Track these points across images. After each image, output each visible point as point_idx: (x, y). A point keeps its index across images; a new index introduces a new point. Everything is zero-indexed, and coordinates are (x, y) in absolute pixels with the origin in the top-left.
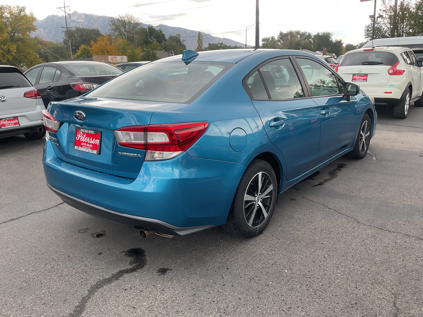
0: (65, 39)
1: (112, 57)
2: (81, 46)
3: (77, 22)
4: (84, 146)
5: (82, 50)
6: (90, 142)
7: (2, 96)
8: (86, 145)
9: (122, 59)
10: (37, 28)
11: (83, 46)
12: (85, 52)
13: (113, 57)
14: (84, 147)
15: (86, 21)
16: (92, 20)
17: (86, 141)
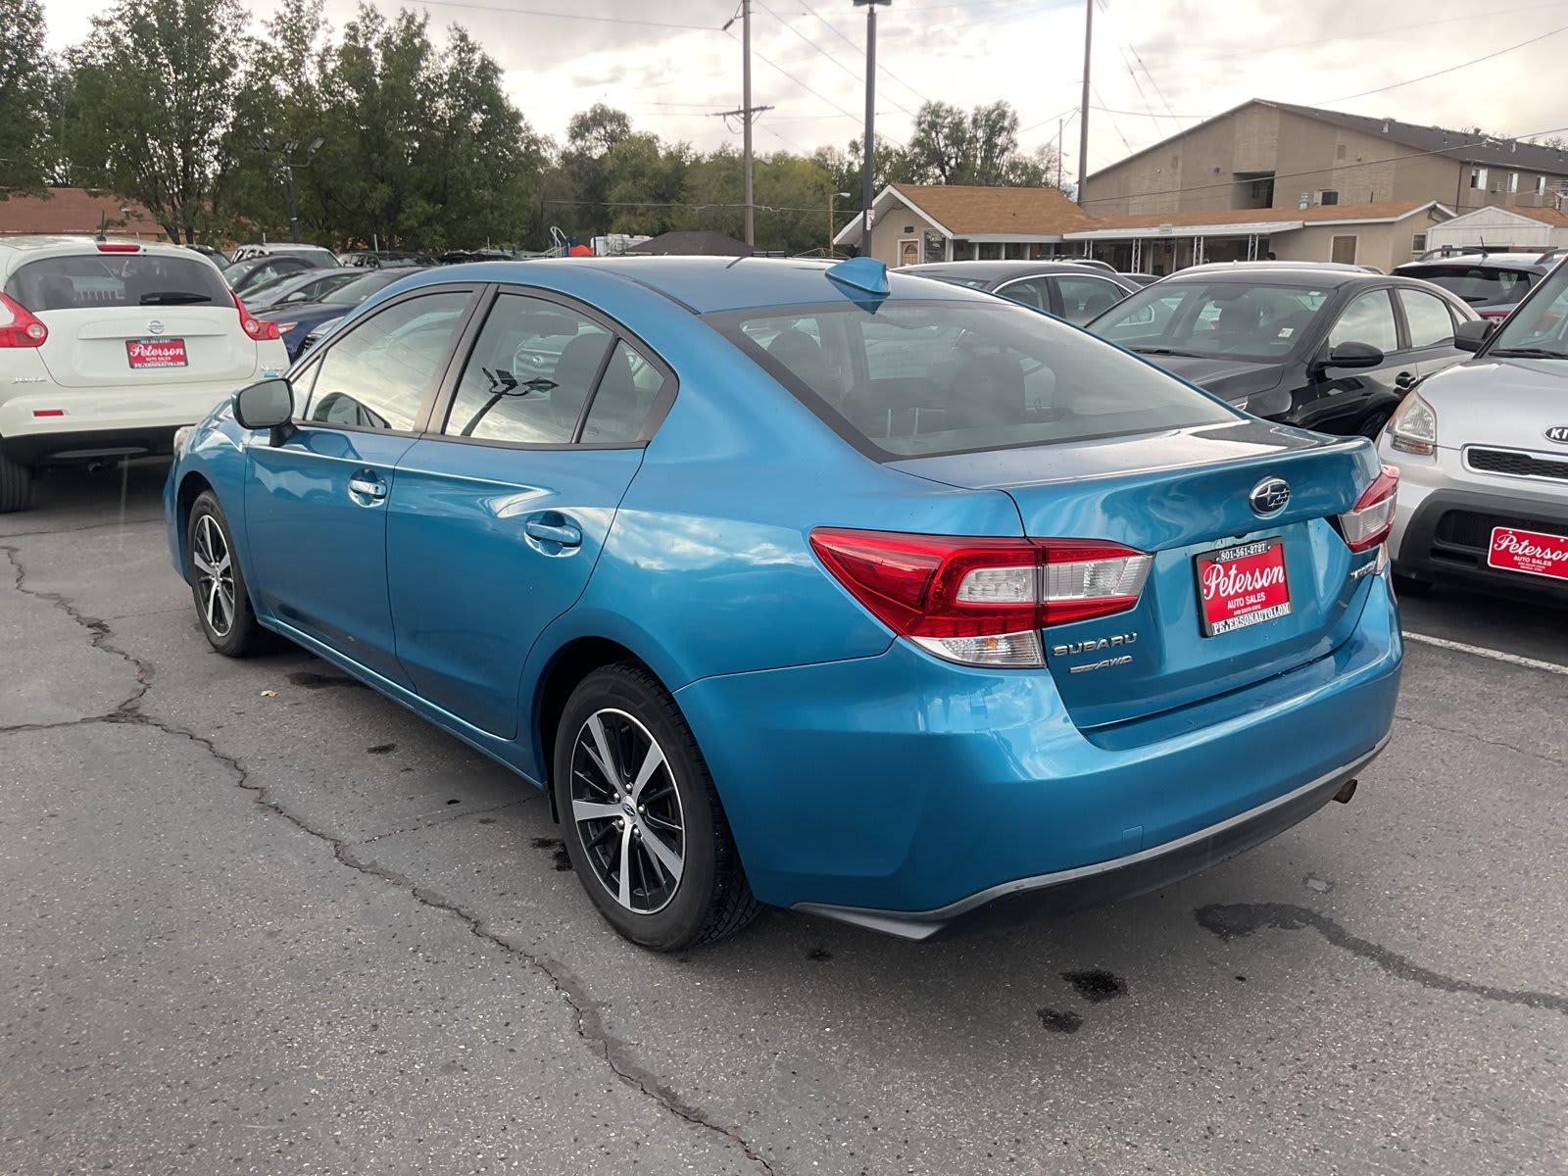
4: (1236, 609)
6: (1254, 587)
8: (1245, 601)
14: (1239, 612)
17: (1240, 588)
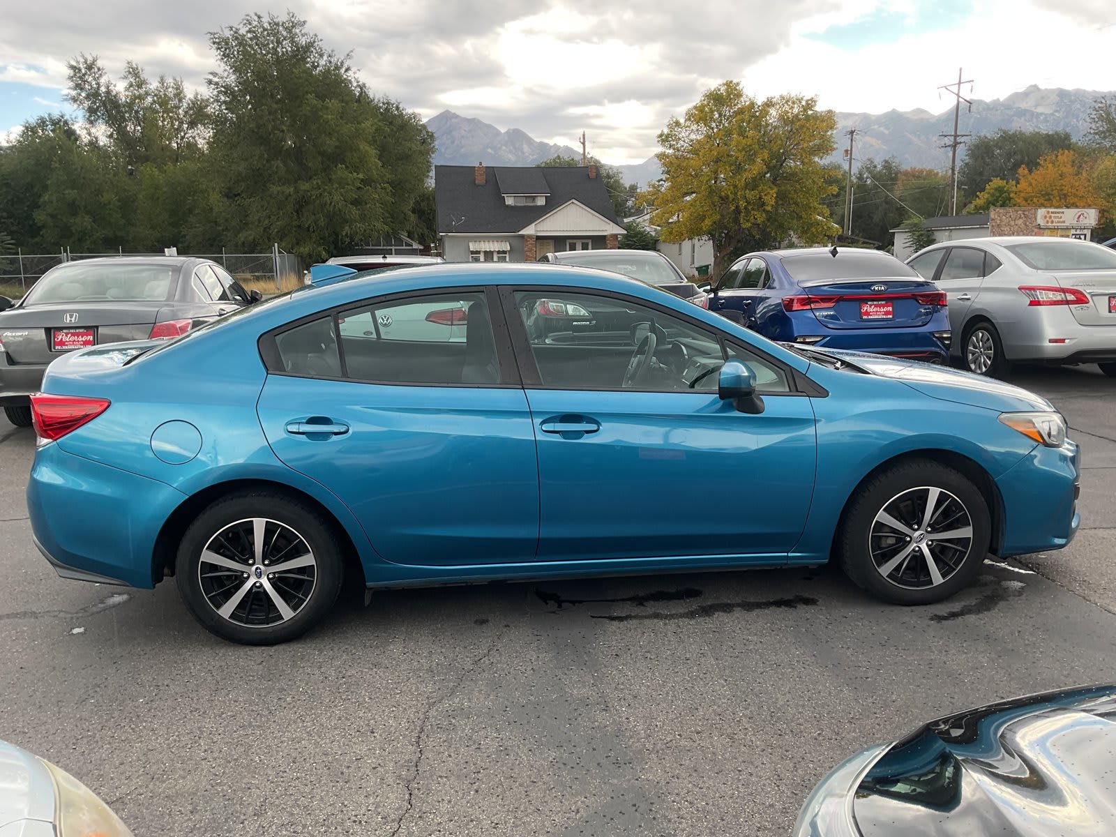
0: (967, 164)
1: (1048, 212)
2: (991, 181)
3: (1032, 114)
5: (992, 191)
7: (385, 317)
9: (1080, 216)
10: (835, 146)
11: (997, 182)
12: (998, 197)
13: (1052, 213)
15: (1058, 109)
16: (1078, 106)
